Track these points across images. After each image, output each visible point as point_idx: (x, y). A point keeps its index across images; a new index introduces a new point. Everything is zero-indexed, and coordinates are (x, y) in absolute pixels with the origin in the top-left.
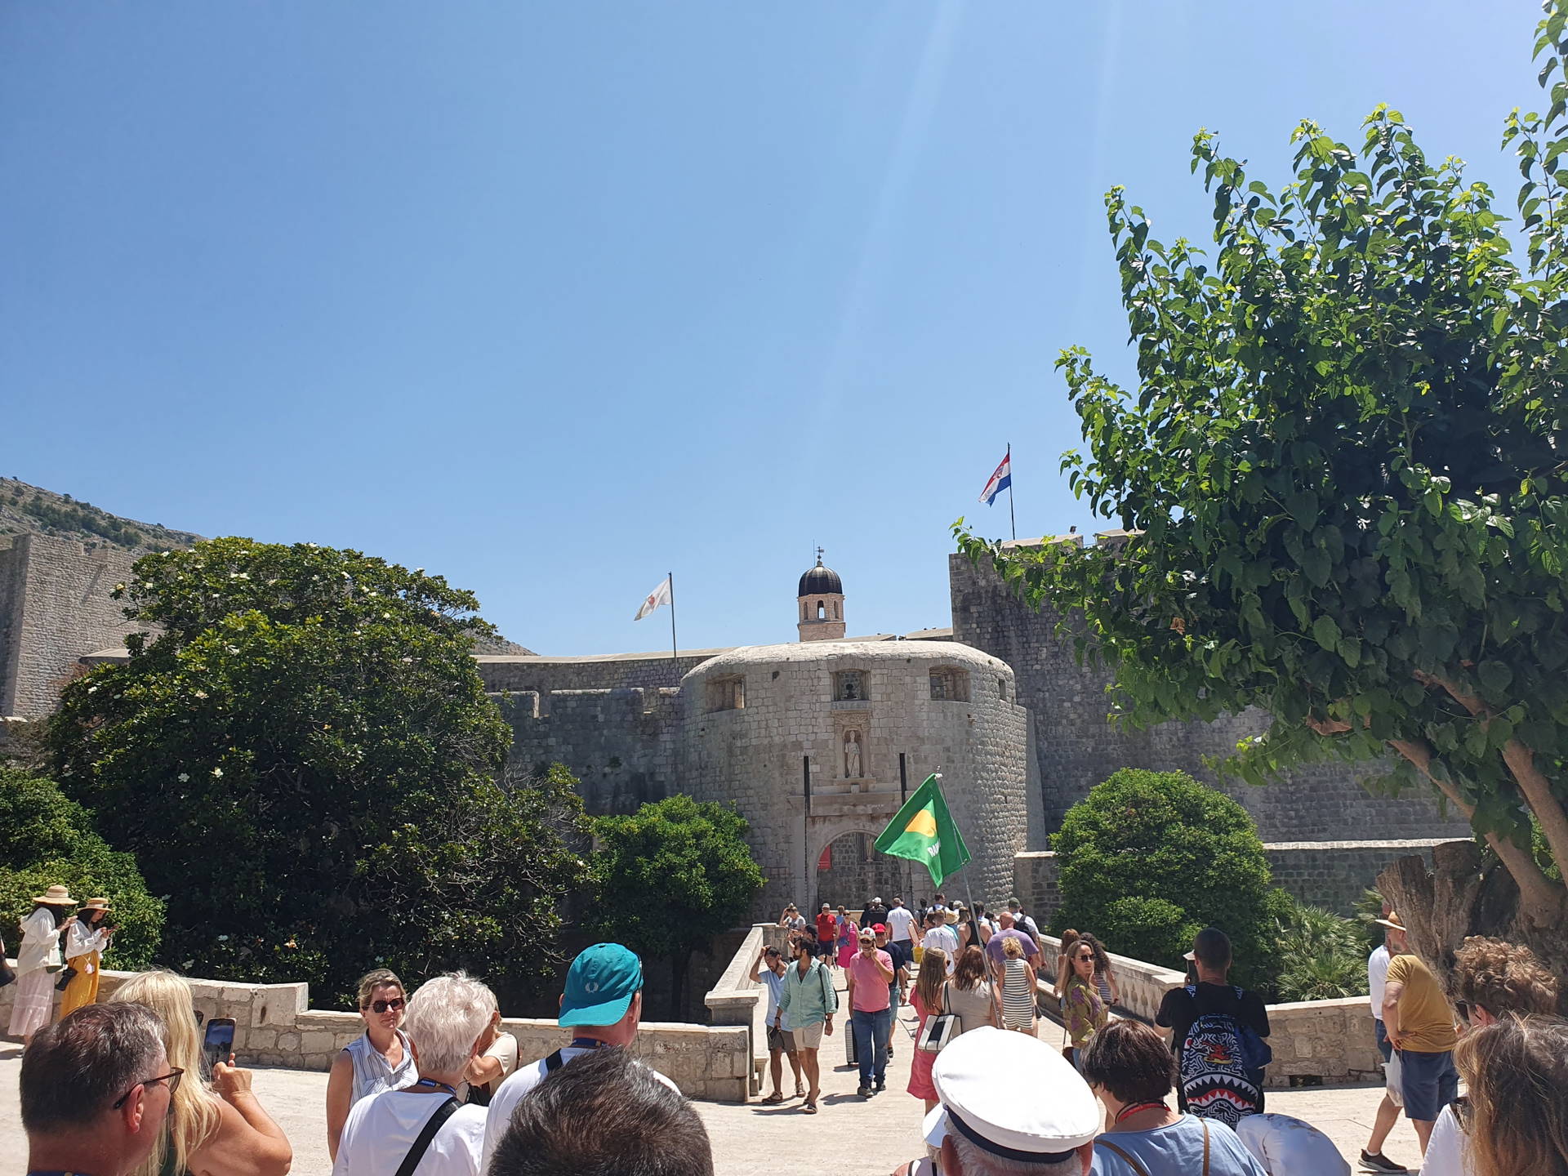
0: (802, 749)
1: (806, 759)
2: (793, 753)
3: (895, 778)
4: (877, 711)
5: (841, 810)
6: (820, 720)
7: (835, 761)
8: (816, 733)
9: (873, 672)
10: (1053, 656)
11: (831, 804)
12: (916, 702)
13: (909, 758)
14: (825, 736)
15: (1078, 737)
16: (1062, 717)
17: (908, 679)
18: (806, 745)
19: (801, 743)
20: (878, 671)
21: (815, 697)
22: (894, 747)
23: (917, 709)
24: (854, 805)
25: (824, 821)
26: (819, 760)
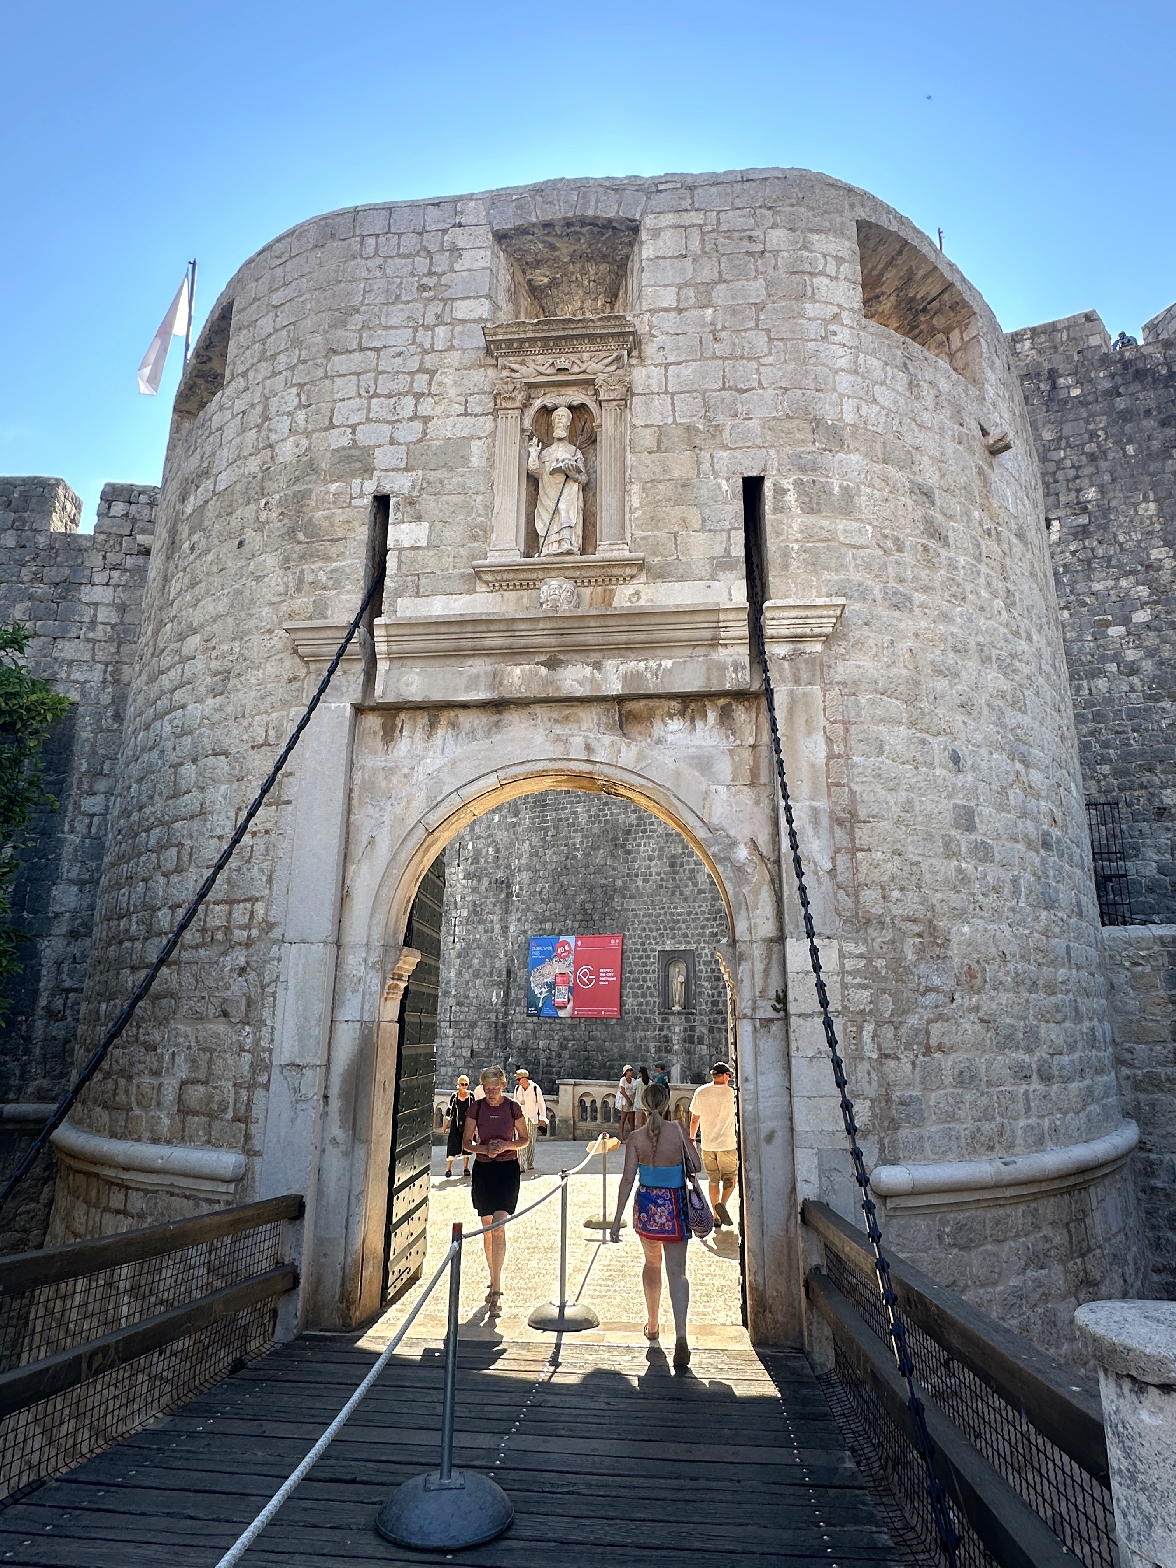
0: (368, 470)
1: (382, 502)
2: (333, 487)
3: (721, 565)
4: (660, 339)
5: (496, 679)
6: (447, 378)
7: (489, 508)
8: (426, 420)
9: (649, 222)
11: (460, 654)
12: (810, 308)
13: (780, 492)
14: (463, 427)
15: (1149, 698)
16: (1103, 659)
17: (778, 237)
18: (383, 457)
19: (368, 451)
20: (670, 219)
21: (436, 308)
22: (723, 455)
23: (814, 329)
24: (552, 664)
25: (433, 725)
26: (428, 503)
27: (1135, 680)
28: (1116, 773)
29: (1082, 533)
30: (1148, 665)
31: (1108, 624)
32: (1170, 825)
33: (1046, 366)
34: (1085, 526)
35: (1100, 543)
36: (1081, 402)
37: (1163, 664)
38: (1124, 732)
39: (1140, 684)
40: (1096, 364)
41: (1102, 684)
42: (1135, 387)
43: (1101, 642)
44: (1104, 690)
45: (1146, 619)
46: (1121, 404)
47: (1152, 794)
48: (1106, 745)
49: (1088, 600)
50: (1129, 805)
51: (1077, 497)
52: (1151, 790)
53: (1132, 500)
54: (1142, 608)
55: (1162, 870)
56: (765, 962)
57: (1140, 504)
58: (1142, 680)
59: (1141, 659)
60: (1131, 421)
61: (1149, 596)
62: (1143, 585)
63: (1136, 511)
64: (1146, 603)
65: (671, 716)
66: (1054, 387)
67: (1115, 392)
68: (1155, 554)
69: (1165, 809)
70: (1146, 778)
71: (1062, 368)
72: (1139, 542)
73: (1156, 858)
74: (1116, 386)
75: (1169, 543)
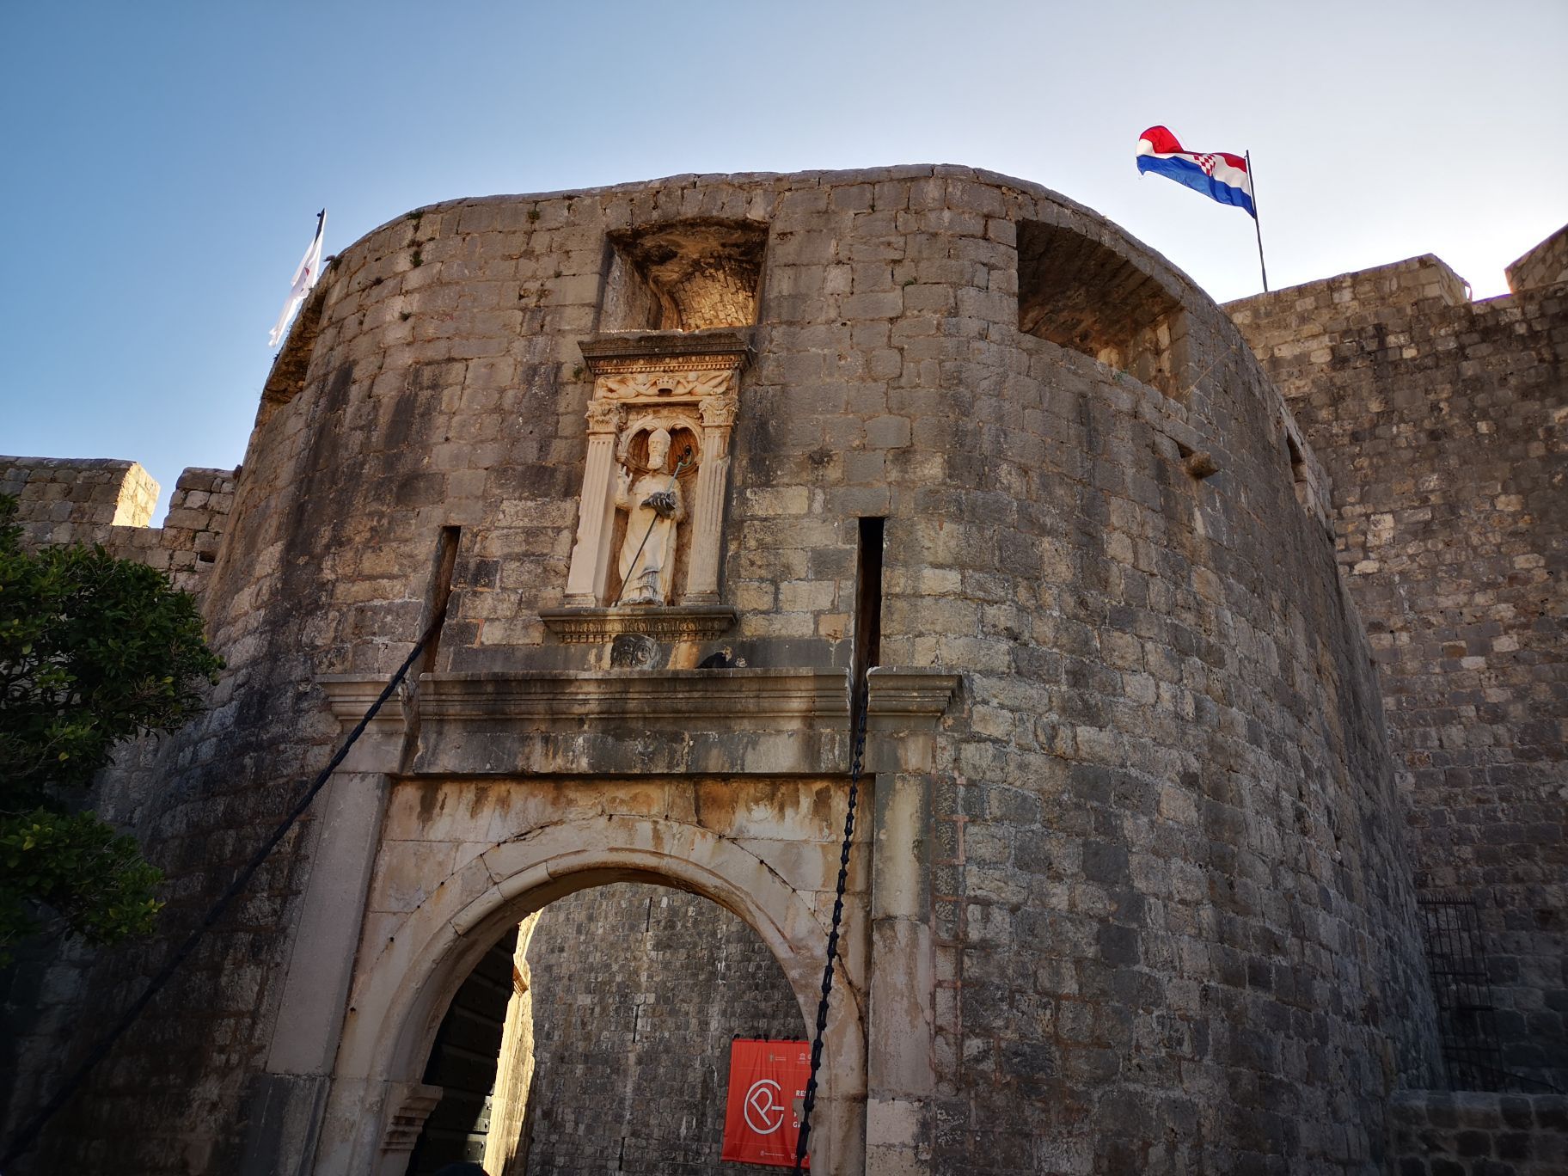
0: (439, 497)
1: (451, 535)
2: (398, 516)
3: (826, 620)
4: (780, 356)
5: (554, 749)
7: (569, 545)
9: (780, 225)
10: (1415, 535)
12: (951, 324)
14: (550, 451)
15: (1521, 755)
16: (1458, 699)
17: (920, 244)
22: (839, 491)
24: (621, 733)
25: (479, 801)
26: (501, 538)
27: (1500, 730)
28: (1479, 856)
29: (1424, 531)
30: (1517, 711)
31: (1461, 653)
32: (1558, 935)
33: (1372, 320)
34: (1427, 524)
35: (1448, 545)
36: (1417, 366)
37: (1537, 709)
38: (1488, 801)
39: (1506, 736)
40: (1436, 320)
41: (1456, 733)
42: (1485, 349)
43: (1453, 675)
44: (1460, 742)
45: (1512, 648)
46: (1469, 369)
47: (1531, 891)
48: (1464, 817)
49: (1433, 620)
50: (1500, 904)
51: (1416, 484)
52: (1530, 884)
53: (1487, 492)
54: (1506, 633)
55: (1551, 999)
56: (845, 1129)
57: (1497, 496)
58: (1509, 730)
59: (1508, 702)
60: (1482, 389)
61: (1515, 617)
62: (1506, 601)
63: (1493, 505)
64: (1512, 627)
65: (757, 802)
66: (1382, 345)
67: (1461, 353)
68: (1521, 562)
69: (1550, 913)
70: (1522, 866)
71: (1391, 323)
72: (1499, 546)
73: (1542, 983)
74: (1462, 348)
75: (1538, 548)
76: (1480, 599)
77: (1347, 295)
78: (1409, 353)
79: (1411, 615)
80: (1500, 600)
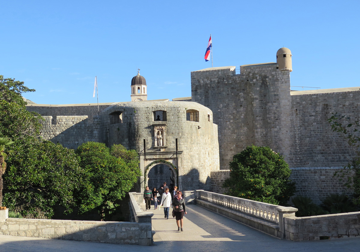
0: (143, 137)
1: (144, 140)
2: (140, 138)
3: (174, 147)
5: (156, 157)
7: (154, 141)
8: (148, 132)
9: (168, 111)
11: (152, 155)
12: (182, 121)
13: (179, 140)
14: (151, 133)
17: (179, 114)
21: (148, 120)
22: (174, 136)
23: (182, 124)
24: (160, 155)
25: (150, 160)
26: (149, 140)
29: (225, 107)
31: (227, 122)
33: (223, 77)
35: (227, 109)
37: (233, 129)
40: (229, 78)
42: (234, 84)
43: (226, 124)
45: (232, 122)
46: (232, 86)
49: (225, 118)
51: (225, 101)
57: (233, 103)
58: (231, 131)
59: (231, 127)
60: (233, 89)
64: (232, 119)
65: (170, 159)
66: (223, 81)
68: (234, 112)
71: (225, 78)
72: (232, 109)
74: (232, 83)
75: (236, 110)
76: (230, 116)
77: (220, 73)
78: (226, 83)
79: (223, 117)
80: (232, 116)
